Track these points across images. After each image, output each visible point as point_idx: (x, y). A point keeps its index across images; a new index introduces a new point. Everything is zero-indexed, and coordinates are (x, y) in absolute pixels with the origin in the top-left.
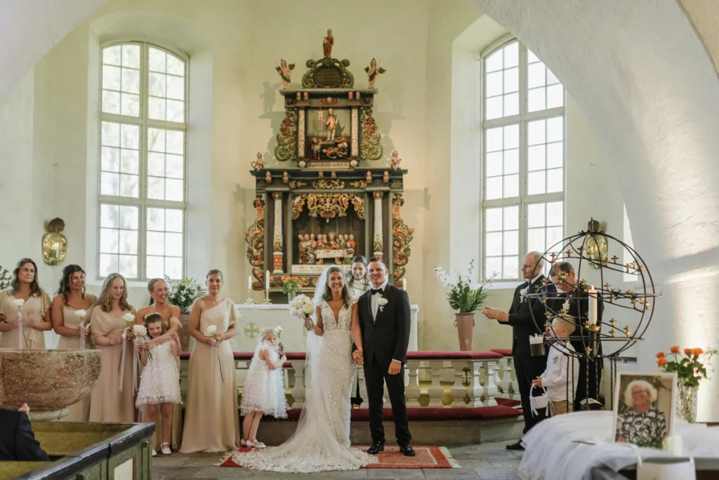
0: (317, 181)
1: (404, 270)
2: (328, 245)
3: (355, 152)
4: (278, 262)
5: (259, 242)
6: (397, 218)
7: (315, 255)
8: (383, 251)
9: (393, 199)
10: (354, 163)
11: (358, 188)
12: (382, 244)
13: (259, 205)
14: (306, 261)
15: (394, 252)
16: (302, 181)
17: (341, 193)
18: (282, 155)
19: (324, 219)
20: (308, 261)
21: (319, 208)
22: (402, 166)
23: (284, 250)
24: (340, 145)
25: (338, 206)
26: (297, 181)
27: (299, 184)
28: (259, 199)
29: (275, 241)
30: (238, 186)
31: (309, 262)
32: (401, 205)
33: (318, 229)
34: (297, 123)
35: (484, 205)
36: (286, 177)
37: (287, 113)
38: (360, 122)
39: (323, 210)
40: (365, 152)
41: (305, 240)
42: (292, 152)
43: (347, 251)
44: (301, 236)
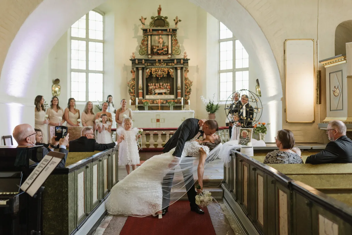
0: (155, 63)
1: (189, 97)
2: (160, 88)
3: (170, 52)
4: (141, 94)
5: (133, 86)
6: (186, 77)
7: (155, 91)
8: (181, 90)
10: (170, 56)
11: (171, 66)
12: (180, 87)
13: (133, 72)
14: (151, 94)
15: (185, 90)
16: (150, 63)
17: (165, 68)
18: (142, 53)
19: (158, 78)
20: (152, 94)
21: (156, 74)
22: (188, 58)
23: (143, 90)
24: (164, 49)
25: (163, 73)
26: (148, 63)
27: (149, 64)
28: (133, 70)
29: (139, 86)
30: (124, 65)
31: (153, 94)
33: (156, 81)
34: (147, 41)
35: (220, 72)
36: (143, 61)
37: (144, 37)
38: (172, 40)
39: (158, 74)
40: (174, 52)
41: (151, 86)
42: (146, 52)
43: (167, 90)
44: (149, 84)
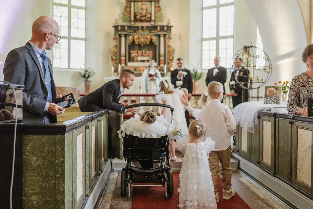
0: (138, 30)
1: (172, 65)
2: (142, 55)
3: (153, 18)
4: (123, 61)
5: (116, 53)
6: (169, 45)
7: (137, 59)
8: (164, 57)
9: (168, 37)
10: (153, 23)
11: (154, 33)
12: (163, 54)
13: (115, 39)
15: (168, 58)
16: (133, 30)
17: (148, 35)
18: (124, 20)
19: (141, 45)
22: (171, 24)
24: (147, 16)
25: (146, 40)
26: (130, 30)
27: (131, 31)
28: (115, 37)
29: (122, 53)
30: (107, 32)
31: (135, 62)
32: (171, 40)
33: (138, 49)
34: (130, 7)
35: (202, 40)
36: (126, 28)
37: (127, 3)
38: (155, 7)
39: (140, 41)
40: (157, 19)
41: (133, 53)
42: (128, 19)
43: (150, 58)
44: (131, 52)
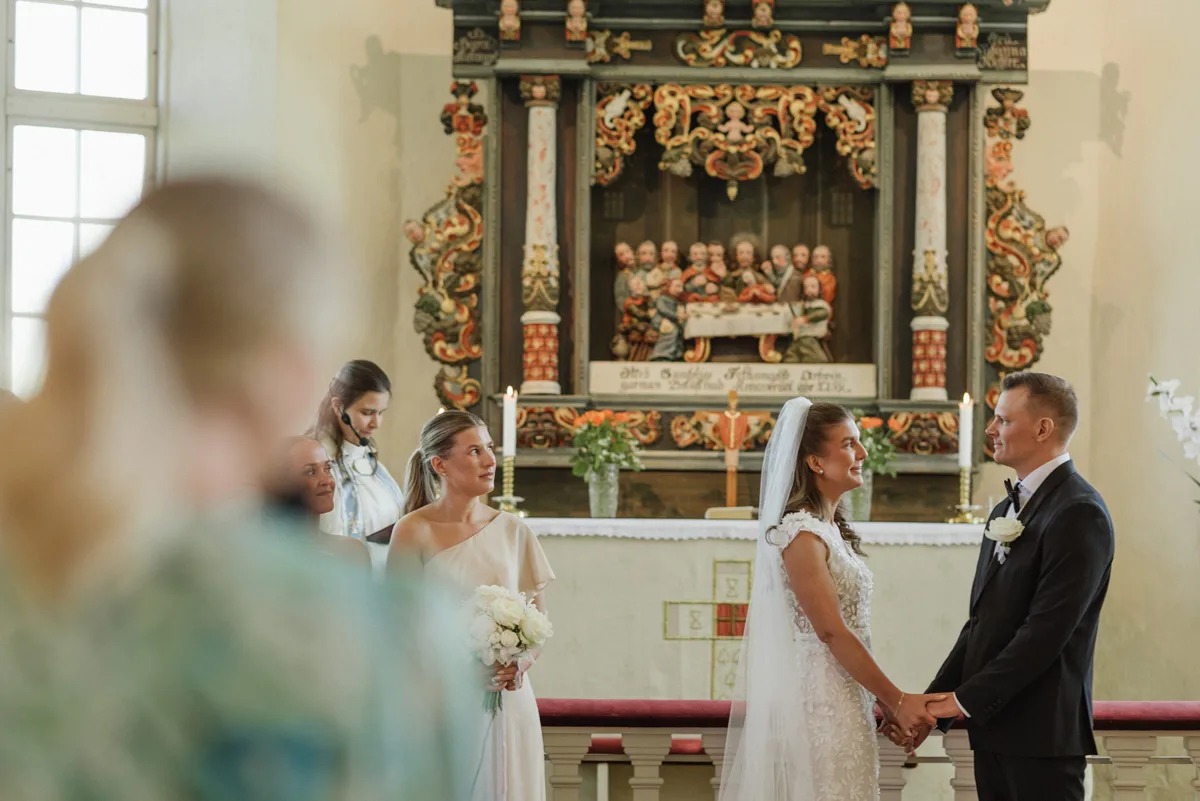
0: (692, 34)
4: (540, 350)
5: (463, 269)
6: (1002, 185)
7: (681, 327)
8: (946, 315)
9: (990, 112)
11: (854, 64)
12: (944, 285)
13: (463, 126)
14: (642, 347)
15: (990, 317)
16: (637, 34)
17: (788, 85)
19: (720, 184)
20: (652, 345)
21: (698, 142)
23: (565, 306)
25: (773, 134)
26: (617, 32)
27: (624, 45)
28: (464, 99)
29: (528, 268)
30: (373, 43)
31: (656, 353)
32: (1020, 137)
33: (691, 221)
39: (715, 148)
41: (640, 266)
43: (806, 312)
44: (623, 250)
